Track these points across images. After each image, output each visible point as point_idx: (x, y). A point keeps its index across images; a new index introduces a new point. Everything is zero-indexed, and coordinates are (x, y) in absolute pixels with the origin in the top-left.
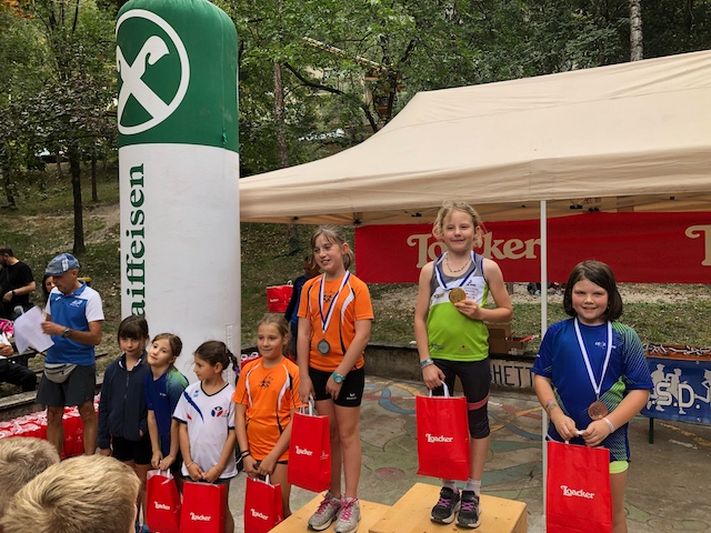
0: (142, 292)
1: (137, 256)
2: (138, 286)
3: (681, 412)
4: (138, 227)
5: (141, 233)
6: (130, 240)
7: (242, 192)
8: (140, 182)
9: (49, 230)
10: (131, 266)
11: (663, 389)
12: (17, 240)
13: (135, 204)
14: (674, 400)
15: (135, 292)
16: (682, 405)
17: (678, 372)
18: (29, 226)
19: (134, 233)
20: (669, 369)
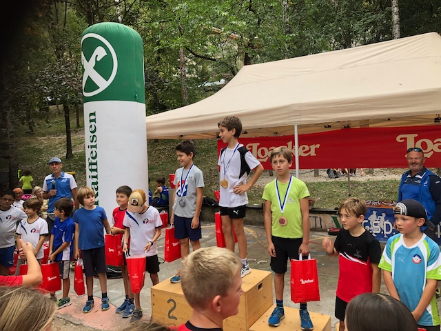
0: (96, 177)
1: (93, 158)
2: (94, 173)
3: (385, 236)
4: (94, 144)
5: (95, 146)
6: (90, 150)
7: (147, 124)
8: (94, 121)
9: (53, 145)
10: (91, 164)
11: (376, 224)
12: (35, 151)
13: (92, 132)
14: (382, 230)
15: (93, 177)
16: (385, 232)
17: (384, 215)
18: (41, 143)
19: (92, 147)
20: (379, 214)
